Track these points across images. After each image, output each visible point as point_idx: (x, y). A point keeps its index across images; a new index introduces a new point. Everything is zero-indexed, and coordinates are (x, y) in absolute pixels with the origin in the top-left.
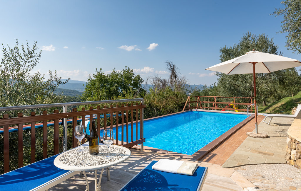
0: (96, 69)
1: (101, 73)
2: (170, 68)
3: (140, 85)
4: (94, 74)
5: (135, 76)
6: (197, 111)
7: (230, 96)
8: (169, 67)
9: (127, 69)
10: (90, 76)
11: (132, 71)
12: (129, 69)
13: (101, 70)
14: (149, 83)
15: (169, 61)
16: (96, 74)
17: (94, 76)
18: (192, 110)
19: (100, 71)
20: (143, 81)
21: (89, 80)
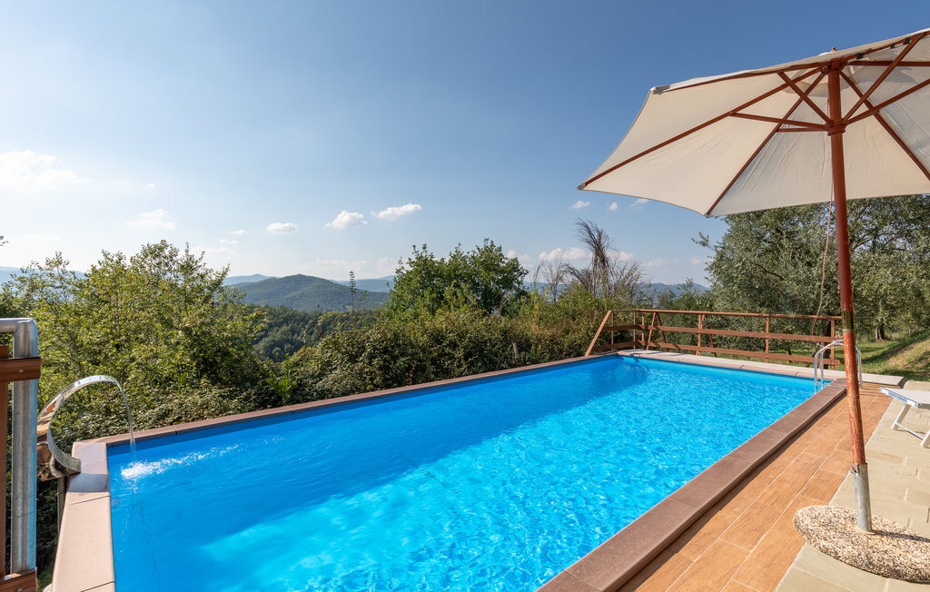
0: (414, 246)
1: (424, 255)
2: (589, 239)
3: (519, 283)
4: (410, 259)
5: (506, 261)
6: (632, 356)
7: (751, 311)
8: (587, 236)
9: (489, 244)
10: (400, 262)
11: (500, 249)
12: (492, 245)
13: (424, 248)
14: (542, 280)
15: (584, 220)
16: (414, 259)
17: (411, 263)
18: (620, 353)
19: (421, 250)
20: (527, 272)
21: (398, 271)
